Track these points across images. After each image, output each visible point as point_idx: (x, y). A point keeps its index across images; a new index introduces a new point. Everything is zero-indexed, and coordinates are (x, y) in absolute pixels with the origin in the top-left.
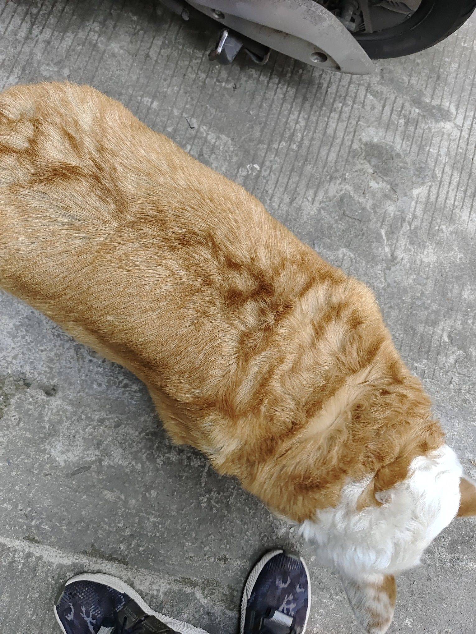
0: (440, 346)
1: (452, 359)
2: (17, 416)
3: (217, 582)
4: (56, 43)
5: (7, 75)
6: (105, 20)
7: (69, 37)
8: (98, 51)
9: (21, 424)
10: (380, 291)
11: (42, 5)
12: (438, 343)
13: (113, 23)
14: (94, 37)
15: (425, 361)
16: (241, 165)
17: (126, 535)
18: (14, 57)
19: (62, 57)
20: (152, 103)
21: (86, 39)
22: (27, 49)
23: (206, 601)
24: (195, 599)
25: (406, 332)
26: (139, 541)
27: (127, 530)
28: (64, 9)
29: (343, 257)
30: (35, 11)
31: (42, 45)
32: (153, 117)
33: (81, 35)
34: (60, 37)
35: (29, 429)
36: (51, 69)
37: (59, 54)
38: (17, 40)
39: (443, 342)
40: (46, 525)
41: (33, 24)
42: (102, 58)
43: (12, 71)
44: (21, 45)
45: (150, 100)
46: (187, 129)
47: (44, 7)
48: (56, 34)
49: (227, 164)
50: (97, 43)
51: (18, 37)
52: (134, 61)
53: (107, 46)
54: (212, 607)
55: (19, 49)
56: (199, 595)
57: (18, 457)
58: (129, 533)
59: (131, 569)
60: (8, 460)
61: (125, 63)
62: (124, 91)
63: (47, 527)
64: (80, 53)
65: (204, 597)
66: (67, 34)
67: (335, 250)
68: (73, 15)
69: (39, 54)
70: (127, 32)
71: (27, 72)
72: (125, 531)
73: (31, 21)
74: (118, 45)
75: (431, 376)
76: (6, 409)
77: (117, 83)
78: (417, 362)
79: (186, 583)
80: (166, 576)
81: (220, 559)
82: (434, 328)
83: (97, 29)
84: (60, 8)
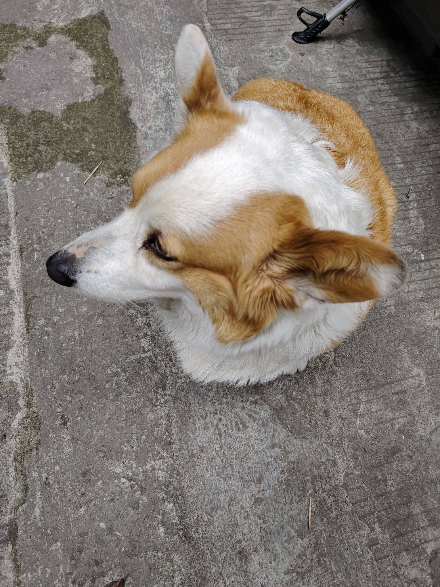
0: (417, 547)
1: (414, 573)
2: (114, 195)
3: (40, 426)
4: (383, 94)
5: (340, 81)
6: (425, 111)
7: (394, 98)
8: (401, 117)
9: (109, 201)
10: (416, 435)
11: (399, 76)
12: (418, 541)
13: (428, 115)
14: (409, 111)
15: (387, 536)
16: (413, 244)
17: (53, 319)
18: (354, 79)
19: (379, 101)
20: (400, 163)
21: (402, 108)
22: (365, 83)
23: (16, 426)
24: (15, 414)
25: (401, 492)
26: (52, 333)
27: (58, 318)
28: (409, 87)
29: (415, 376)
30: (392, 75)
31: (375, 88)
32: (391, 169)
33: (402, 104)
34: (389, 94)
35: (108, 207)
36: (365, 100)
37: (379, 99)
38: (366, 75)
39: (424, 548)
40: (38, 255)
41: (382, 78)
42: (400, 121)
43: (344, 82)
44: (364, 79)
45: (400, 161)
46: (403, 194)
47: (399, 78)
48: (390, 91)
49: (404, 234)
50: (406, 114)
51: (368, 75)
52: (416, 139)
53: (410, 120)
54: (12, 437)
55: (361, 79)
56: (20, 415)
57: (84, 210)
58: (55, 320)
59: (24, 339)
60: (78, 205)
61: (410, 135)
62: (390, 144)
63: (36, 256)
64: (391, 109)
65: (19, 422)
66: (395, 97)
67: (415, 364)
68: (410, 94)
69: (368, 90)
70: (430, 126)
71: (351, 90)
72: (56, 316)
73: (384, 76)
74: (417, 126)
75: (378, 556)
76: (116, 186)
77: (392, 137)
78: (380, 527)
79: (27, 396)
80: (28, 374)
81: (63, 417)
82: (429, 525)
83: (415, 110)
84: (408, 85)
